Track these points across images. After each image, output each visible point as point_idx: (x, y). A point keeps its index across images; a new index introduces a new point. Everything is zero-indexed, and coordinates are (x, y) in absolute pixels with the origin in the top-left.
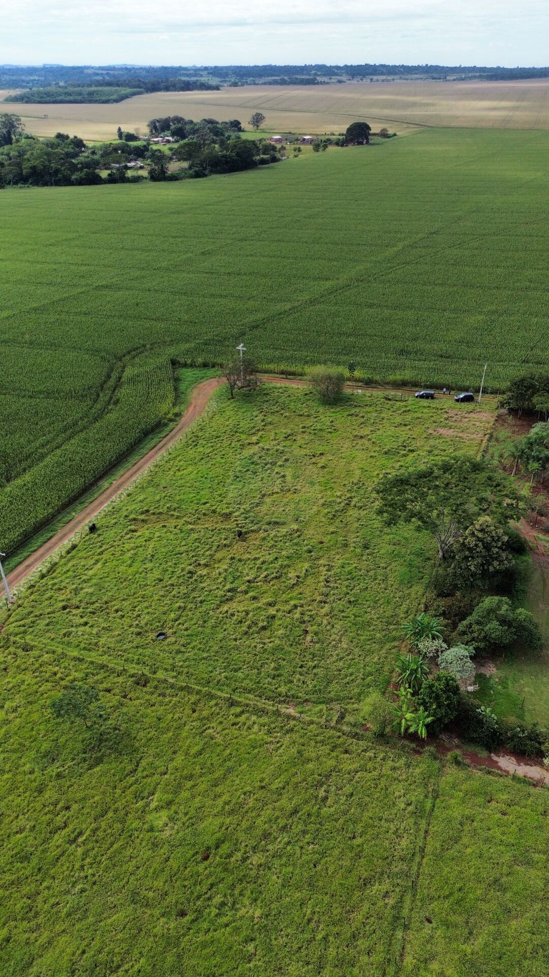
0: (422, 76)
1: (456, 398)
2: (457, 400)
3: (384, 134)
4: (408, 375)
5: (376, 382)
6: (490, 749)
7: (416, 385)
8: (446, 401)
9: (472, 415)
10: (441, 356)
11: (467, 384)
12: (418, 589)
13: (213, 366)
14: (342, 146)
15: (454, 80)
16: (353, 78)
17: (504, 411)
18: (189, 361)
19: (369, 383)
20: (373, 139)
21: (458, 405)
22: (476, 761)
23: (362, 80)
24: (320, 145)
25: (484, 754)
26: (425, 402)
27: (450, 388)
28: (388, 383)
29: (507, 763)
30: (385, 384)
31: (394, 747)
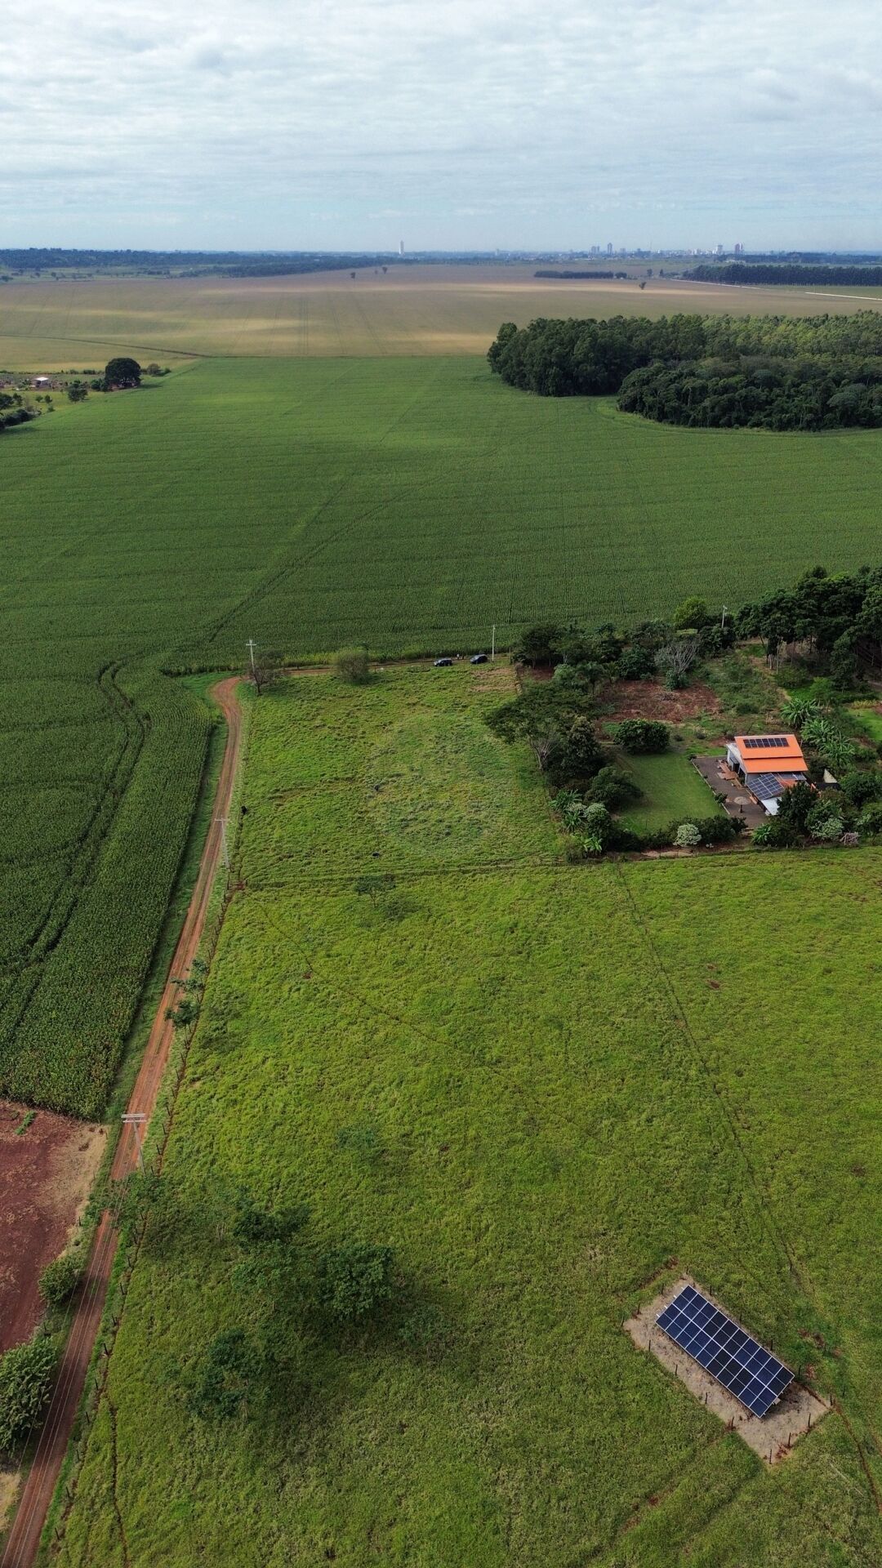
0: (129, 268)
1: (472, 660)
2: (474, 663)
3: (155, 371)
4: (416, 648)
5: (391, 659)
6: (640, 851)
7: (429, 655)
8: (463, 665)
9: (493, 672)
10: (434, 628)
11: (475, 647)
12: (538, 790)
13: (211, 671)
14: (105, 390)
15: (182, 276)
16: (22, 271)
17: (519, 664)
18: (183, 669)
19: (383, 661)
20: (146, 379)
21: (476, 666)
22: (635, 858)
23: (38, 275)
24: (77, 393)
25: (637, 854)
26: (446, 669)
27: (462, 654)
28: (403, 658)
29: (652, 854)
30: (401, 660)
31: (583, 864)
